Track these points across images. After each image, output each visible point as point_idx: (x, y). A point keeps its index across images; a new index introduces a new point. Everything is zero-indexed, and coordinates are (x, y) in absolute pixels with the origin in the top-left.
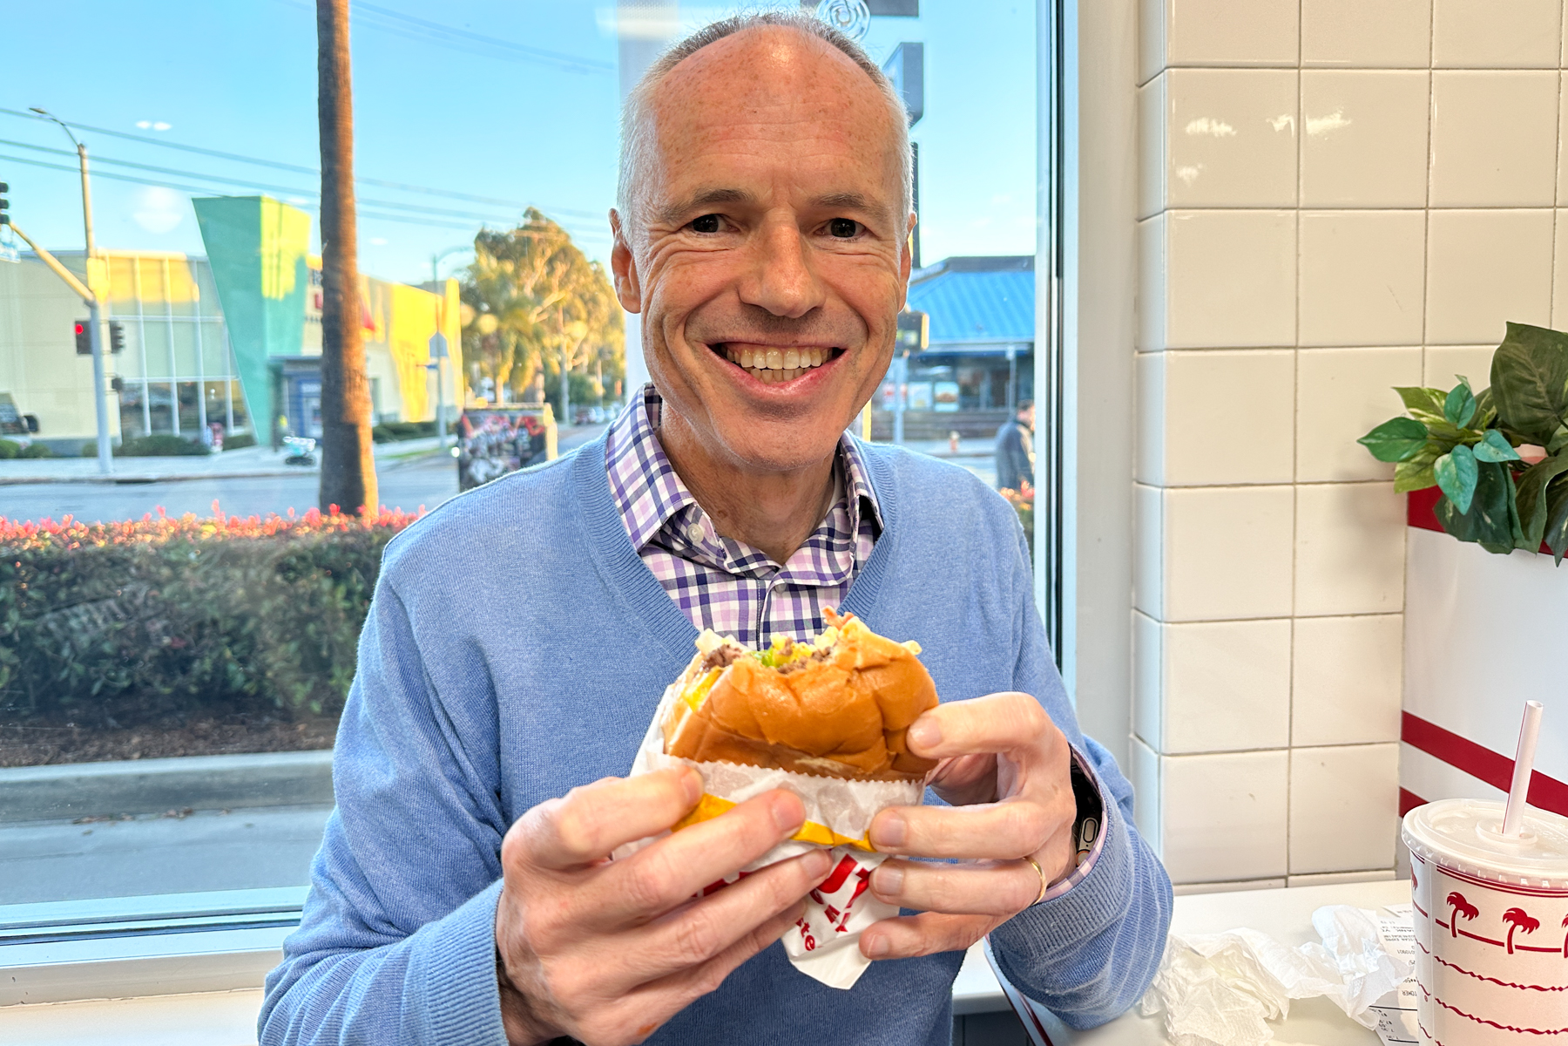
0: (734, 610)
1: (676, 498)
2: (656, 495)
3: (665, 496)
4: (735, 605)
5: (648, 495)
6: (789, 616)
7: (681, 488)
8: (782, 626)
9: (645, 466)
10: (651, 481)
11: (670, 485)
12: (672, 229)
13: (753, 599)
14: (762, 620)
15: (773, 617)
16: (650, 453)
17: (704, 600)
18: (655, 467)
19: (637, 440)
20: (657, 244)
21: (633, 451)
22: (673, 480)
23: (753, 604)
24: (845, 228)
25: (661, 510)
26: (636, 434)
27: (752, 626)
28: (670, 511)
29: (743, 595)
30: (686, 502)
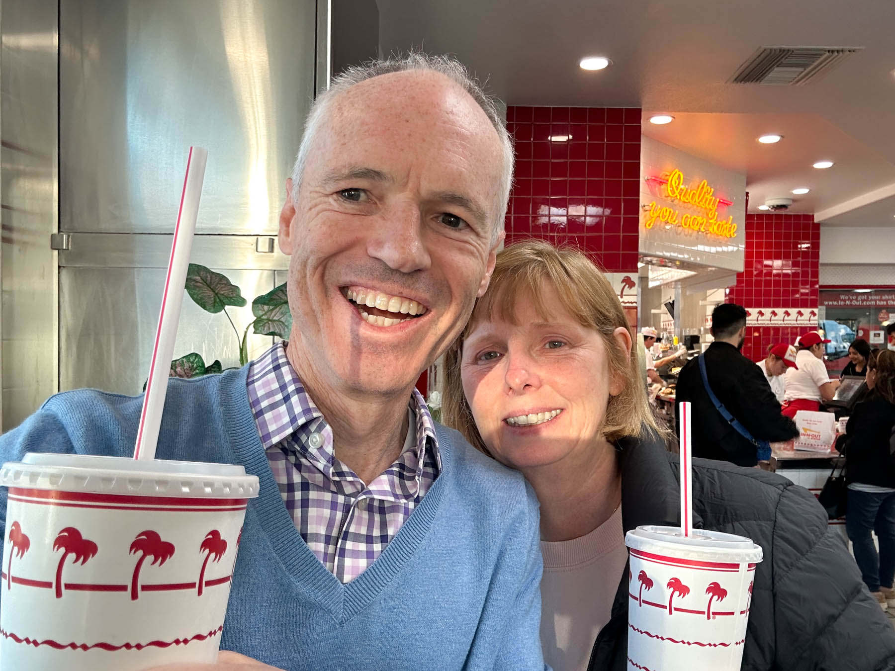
0: (326, 518)
1: (307, 411)
2: (290, 409)
3: (298, 410)
4: (327, 512)
5: (283, 408)
6: (364, 531)
7: (312, 405)
8: (357, 538)
9: (283, 387)
10: (287, 399)
11: (303, 401)
12: (327, 193)
13: (340, 511)
14: (344, 529)
15: (352, 529)
16: (288, 378)
17: (305, 503)
18: (291, 388)
19: (277, 368)
20: (313, 202)
21: (273, 375)
22: (306, 398)
23: (339, 515)
24: (453, 221)
25: (293, 420)
26: (276, 364)
27: (334, 533)
28: (301, 421)
29: (334, 505)
30: (315, 415)
